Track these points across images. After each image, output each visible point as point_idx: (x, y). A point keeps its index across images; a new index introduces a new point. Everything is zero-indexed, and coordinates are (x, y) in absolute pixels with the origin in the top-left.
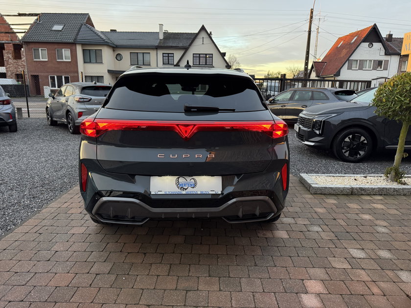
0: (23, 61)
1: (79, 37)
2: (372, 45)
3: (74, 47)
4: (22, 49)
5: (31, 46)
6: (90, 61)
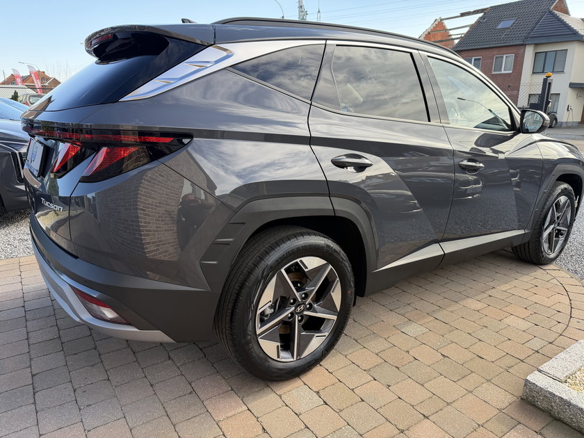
3: (522, 51)
6: (543, 70)
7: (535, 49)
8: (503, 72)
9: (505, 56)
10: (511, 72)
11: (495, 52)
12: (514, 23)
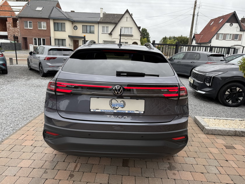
0: (18, 29)
1: (51, 15)
2: (232, 24)
3: (48, 21)
4: (18, 21)
5: (23, 20)
6: (58, 29)
7: (53, 21)
8: (43, 29)
9: (42, 23)
10: (46, 29)
11: (38, 20)
12: (42, 9)
